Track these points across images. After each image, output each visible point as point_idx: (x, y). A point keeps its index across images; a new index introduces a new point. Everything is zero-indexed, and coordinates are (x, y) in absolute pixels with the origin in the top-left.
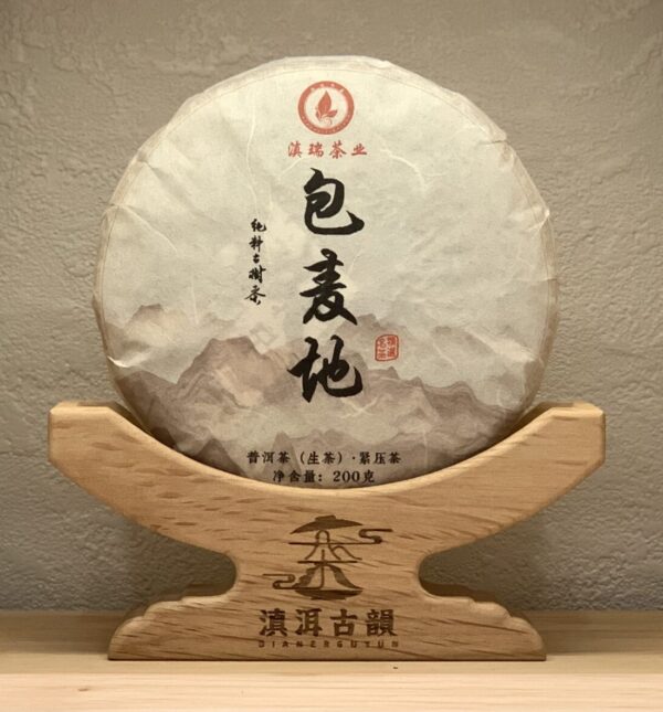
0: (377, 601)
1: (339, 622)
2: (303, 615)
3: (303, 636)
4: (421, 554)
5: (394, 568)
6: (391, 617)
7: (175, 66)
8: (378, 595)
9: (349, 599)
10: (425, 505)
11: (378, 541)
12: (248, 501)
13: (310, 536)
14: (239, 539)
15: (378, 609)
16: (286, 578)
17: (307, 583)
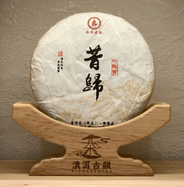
0: (106, 159)
1: (95, 165)
2: (85, 163)
3: (85, 169)
4: (118, 146)
5: (111, 150)
6: (110, 164)
7: (55, 10)
8: (106, 157)
9: (98, 159)
10: (120, 132)
11: (106, 142)
12: (69, 131)
13: (87, 141)
14: (66, 141)
15: (106, 161)
16: (80, 153)
17: (86, 154)
